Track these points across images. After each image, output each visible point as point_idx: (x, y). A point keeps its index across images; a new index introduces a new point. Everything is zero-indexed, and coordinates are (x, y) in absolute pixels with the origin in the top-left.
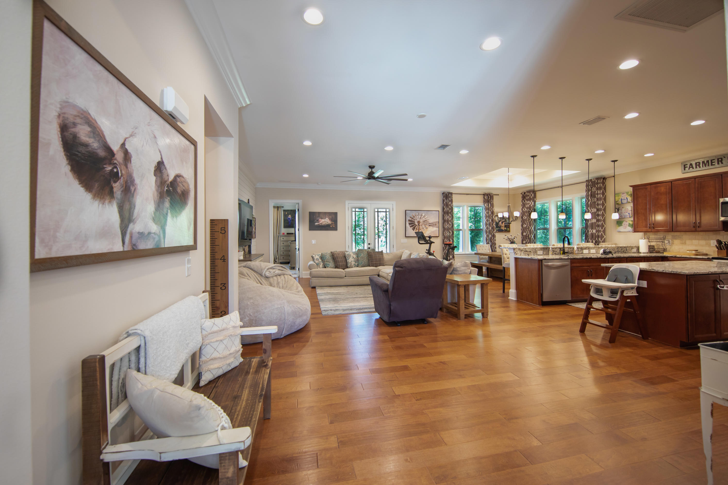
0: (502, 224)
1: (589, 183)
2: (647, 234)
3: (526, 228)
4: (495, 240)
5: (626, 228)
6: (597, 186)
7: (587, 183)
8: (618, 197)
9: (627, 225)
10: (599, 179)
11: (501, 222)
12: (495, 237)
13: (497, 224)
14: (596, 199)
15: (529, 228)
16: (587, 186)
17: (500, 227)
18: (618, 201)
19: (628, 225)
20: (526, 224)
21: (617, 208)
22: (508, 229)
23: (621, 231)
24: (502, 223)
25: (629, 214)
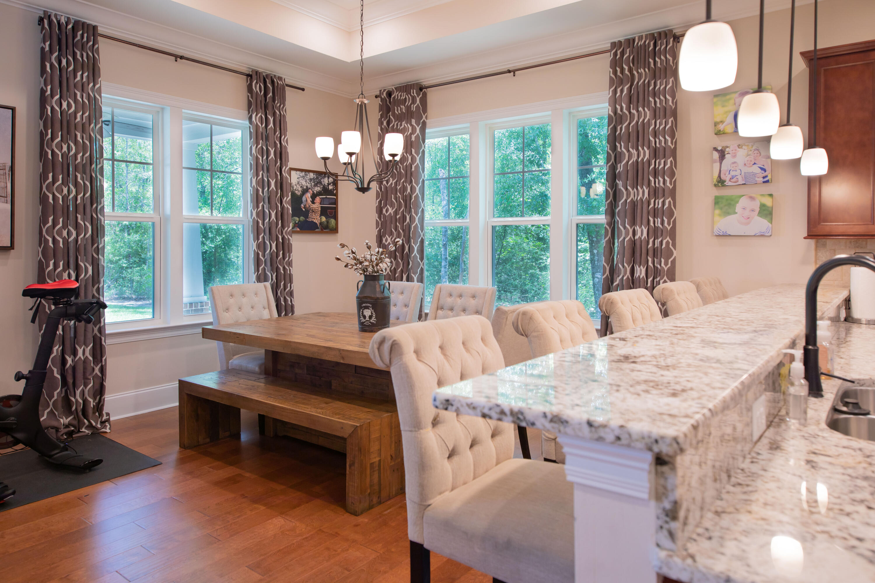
0: (313, 202)
1: (622, 54)
2: (824, 245)
3: (393, 219)
4: (290, 264)
5: (748, 224)
6: (652, 65)
7: (615, 54)
8: (723, 106)
9: (753, 210)
10: (660, 39)
11: (308, 195)
12: (290, 251)
13: (297, 200)
14: (648, 112)
15: (404, 218)
16: (615, 64)
17: (306, 213)
18: (722, 122)
19: (757, 210)
20: (392, 206)
21: (719, 148)
22: (333, 221)
23: (729, 233)
24: (314, 197)
25: (765, 170)
